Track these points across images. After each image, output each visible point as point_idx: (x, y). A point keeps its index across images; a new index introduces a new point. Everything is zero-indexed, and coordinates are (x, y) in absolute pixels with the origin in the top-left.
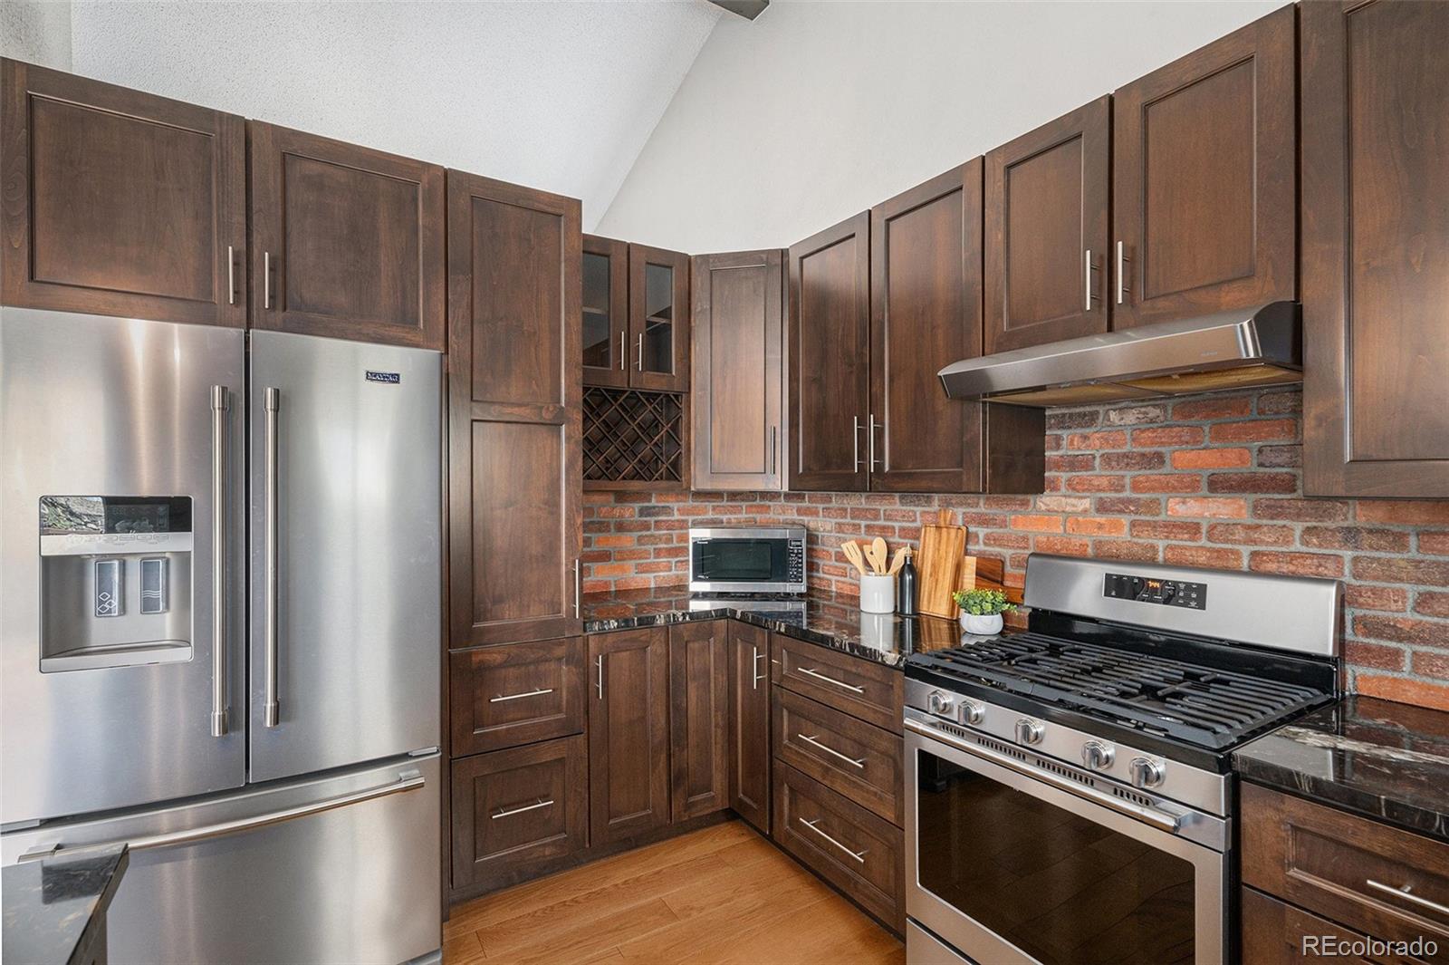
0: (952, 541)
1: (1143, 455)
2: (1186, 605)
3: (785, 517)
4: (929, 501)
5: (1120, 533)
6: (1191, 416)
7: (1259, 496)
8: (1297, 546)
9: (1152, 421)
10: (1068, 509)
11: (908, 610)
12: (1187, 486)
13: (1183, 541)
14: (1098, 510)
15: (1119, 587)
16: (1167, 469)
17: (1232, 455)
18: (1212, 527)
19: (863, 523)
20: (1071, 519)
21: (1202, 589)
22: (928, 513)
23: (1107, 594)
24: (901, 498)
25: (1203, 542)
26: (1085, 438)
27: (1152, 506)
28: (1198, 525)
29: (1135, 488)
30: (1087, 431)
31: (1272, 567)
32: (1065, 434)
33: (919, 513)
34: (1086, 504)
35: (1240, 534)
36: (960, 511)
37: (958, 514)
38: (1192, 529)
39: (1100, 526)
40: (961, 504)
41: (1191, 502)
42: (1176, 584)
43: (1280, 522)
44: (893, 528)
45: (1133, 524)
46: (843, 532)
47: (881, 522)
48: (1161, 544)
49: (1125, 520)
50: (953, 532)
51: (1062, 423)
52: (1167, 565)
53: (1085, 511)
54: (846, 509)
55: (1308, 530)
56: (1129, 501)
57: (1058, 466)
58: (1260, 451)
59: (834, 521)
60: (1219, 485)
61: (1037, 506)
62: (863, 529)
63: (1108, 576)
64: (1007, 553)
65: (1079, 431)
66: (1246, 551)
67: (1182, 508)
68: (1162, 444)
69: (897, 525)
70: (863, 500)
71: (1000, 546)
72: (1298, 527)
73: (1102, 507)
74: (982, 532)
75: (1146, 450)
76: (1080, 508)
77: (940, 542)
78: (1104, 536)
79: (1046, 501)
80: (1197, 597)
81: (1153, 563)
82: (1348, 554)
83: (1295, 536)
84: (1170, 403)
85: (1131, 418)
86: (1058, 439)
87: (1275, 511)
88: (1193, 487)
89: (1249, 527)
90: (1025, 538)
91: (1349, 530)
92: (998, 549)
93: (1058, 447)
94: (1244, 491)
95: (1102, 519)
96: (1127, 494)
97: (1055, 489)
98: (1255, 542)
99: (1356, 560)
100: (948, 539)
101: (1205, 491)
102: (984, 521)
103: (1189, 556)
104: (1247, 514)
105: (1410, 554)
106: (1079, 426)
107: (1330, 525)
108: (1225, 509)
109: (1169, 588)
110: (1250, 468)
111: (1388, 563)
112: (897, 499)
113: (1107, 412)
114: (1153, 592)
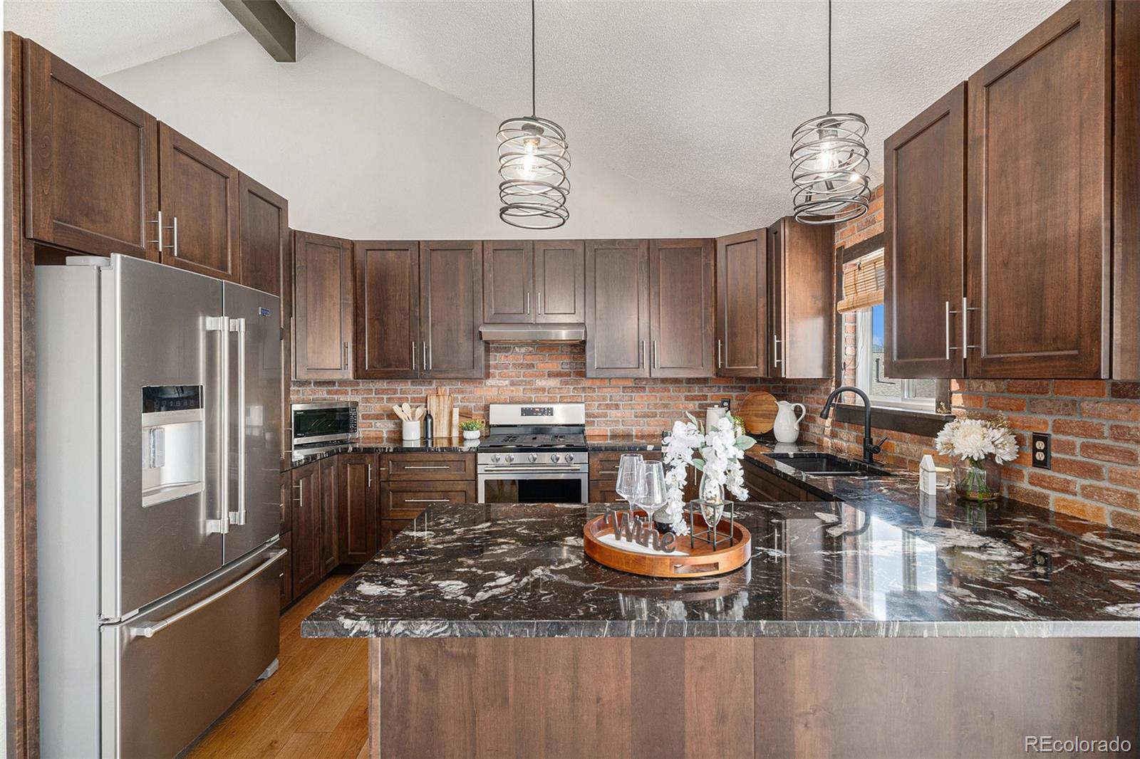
0: (445, 402)
1: (527, 364)
2: (547, 415)
3: (315, 397)
4: (430, 383)
5: (519, 392)
6: (542, 351)
7: (562, 378)
8: (572, 394)
9: (530, 352)
10: (500, 385)
11: (430, 436)
12: (541, 375)
13: (541, 394)
14: (511, 385)
15: (525, 412)
16: (535, 369)
17: (555, 364)
18: (549, 389)
19: (385, 397)
20: (501, 389)
21: (552, 409)
22: (430, 389)
23: (522, 415)
24: (412, 383)
25: (546, 394)
26: (507, 357)
27: (530, 383)
28: (545, 389)
29: (525, 376)
30: (507, 354)
31: (565, 400)
32: (498, 354)
33: (424, 390)
34: (507, 382)
35: (557, 391)
36: (448, 388)
37: (446, 389)
38: (543, 390)
39: (512, 391)
40: (449, 385)
41: (543, 381)
42: (543, 408)
43: (568, 386)
44: (407, 398)
45: (524, 389)
46: (369, 403)
47: (399, 395)
48: (533, 396)
49: (521, 388)
50: (446, 398)
51: (497, 350)
52: (535, 403)
53: (507, 385)
54: (372, 390)
55: (574, 388)
56: (523, 381)
57: (496, 368)
58: (562, 364)
59: (360, 397)
60: (551, 375)
61: (486, 384)
62: (385, 400)
63: (522, 409)
64: (472, 405)
65: (504, 354)
66: (558, 396)
67: (540, 383)
68: (534, 361)
69: (409, 396)
70: (385, 384)
71: (469, 402)
72: (572, 387)
73: (513, 384)
74: (460, 397)
75: (528, 362)
76: (504, 384)
77: (439, 403)
78: (514, 394)
79: (490, 382)
80: (550, 412)
81: (531, 403)
82: (583, 395)
83: (569, 390)
84: (536, 346)
85: (523, 350)
86: (496, 356)
87: (566, 383)
88: (543, 376)
89: (559, 388)
90: (481, 398)
91: (583, 388)
92: (467, 404)
93: (495, 360)
94: (558, 377)
95: (512, 388)
96: (522, 378)
97: (494, 377)
98: (561, 393)
99: (585, 396)
100: (444, 400)
101: (546, 377)
102: (461, 392)
103: (543, 399)
104: (559, 384)
105: (596, 394)
106: (504, 352)
107: (580, 386)
108: (553, 382)
109: (542, 410)
110: (560, 369)
111: (592, 397)
112: (409, 383)
113: (514, 347)
114: (537, 412)
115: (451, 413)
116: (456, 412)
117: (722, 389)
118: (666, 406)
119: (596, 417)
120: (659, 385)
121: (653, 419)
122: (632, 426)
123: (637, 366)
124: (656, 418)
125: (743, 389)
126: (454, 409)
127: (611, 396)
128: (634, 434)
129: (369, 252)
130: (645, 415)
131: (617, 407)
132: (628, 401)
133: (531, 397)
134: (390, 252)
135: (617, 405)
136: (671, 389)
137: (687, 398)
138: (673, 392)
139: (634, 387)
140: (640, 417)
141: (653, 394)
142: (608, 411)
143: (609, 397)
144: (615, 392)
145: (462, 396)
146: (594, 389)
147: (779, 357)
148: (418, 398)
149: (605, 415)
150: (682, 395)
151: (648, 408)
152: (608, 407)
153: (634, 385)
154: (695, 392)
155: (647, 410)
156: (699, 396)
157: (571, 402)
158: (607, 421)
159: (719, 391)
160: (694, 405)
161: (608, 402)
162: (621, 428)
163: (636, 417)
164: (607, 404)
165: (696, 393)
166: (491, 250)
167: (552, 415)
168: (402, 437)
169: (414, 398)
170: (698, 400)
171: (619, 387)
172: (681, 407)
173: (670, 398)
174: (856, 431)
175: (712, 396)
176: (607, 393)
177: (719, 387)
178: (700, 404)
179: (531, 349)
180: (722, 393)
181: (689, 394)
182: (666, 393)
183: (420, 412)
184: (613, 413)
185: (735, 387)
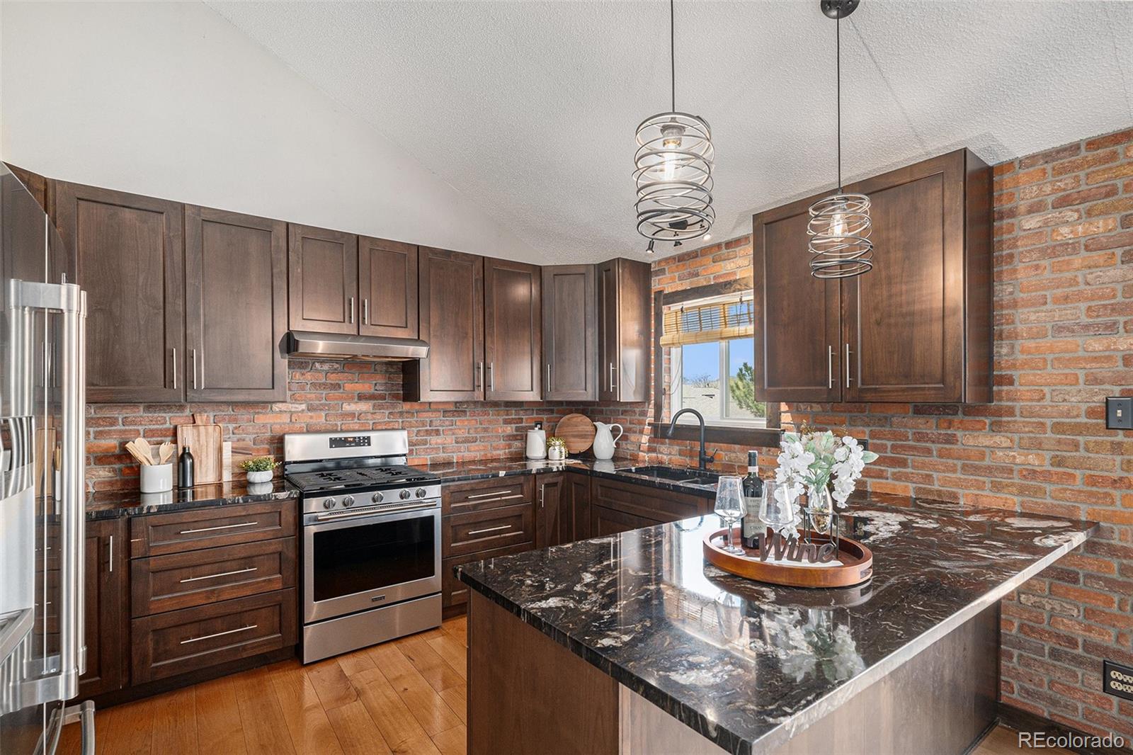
0: (209, 435)
1: (331, 384)
2: (364, 445)
5: (320, 419)
6: (351, 369)
7: (376, 401)
8: (387, 419)
9: (335, 369)
10: (293, 410)
11: (189, 486)
12: (350, 399)
13: (349, 420)
14: (309, 410)
15: (335, 443)
16: (341, 391)
17: (367, 386)
18: (360, 414)
20: (294, 415)
21: (369, 438)
22: (181, 417)
23: (331, 447)
24: (147, 408)
25: (356, 420)
26: (303, 374)
27: (334, 407)
28: (355, 414)
29: (328, 398)
30: (304, 371)
31: (380, 427)
32: (291, 371)
33: (168, 419)
34: (304, 407)
35: (370, 416)
36: (211, 415)
37: (209, 417)
38: (352, 415)
39: (311, 417)
41: (352, 405)
42: (359, 438)
43: (382, 411)
44: (138, 431)
45: (326, 415)
47: (120, 427)
48: (339, 423)
49: (323, 414)
50: (210, 429)
52: (342, 431)
53: (303, 410)
55: (390, 413)
56: (326, 405)
58: (376, 384)
60: (362, 397)
61: (273, 409)
63: (331, 439)
64: (251, 437)
65: (300, 370)
66: (371, 422)
67: (348, 407)
68: (341, 380)
69: (141, 428)
71: (246, 434)
72: (387, 412)
73: (311, 408)
75: (333, 382)
76: (300, 409)
77: (198, 434)
78: (313, 422)
80: (367, 441)
82: (400, 420)
83: (384, 415)
84: (343, 362)
85: (326, 367)
87: (381, 407)
88: (353, 398)
89: (372, 413)
90: (267, 427)
91: (401, 412)
92: (244, 436)
94: (370, 400)
95: (310, 414)
96: (324, 401)
98: (374, 419)
99: (402, 422)
101: (356, 400)
102: (232, 420)
103: (352, 427)
104: (371, 408)
105: (415, 419)
106: (299, 368)
107: (396, 410)
108: (364, 406)
109: (357, 440)
110: (372, 391)
111: (411, 422)
112: (142, 409)
113: (314, 363)
114: (350, 442)
115: (220, 450)
116: (227, 447)
117: (535, 412)
118: (486, 430)
119: (416, 445)
120: (479, 409)
121: (473, 444)
122: (453, 452)
123: (472, 389)
124: (477, 443)
125: (552, 411)
126: (224, 444)
127: (431, 421)
128: (455, 461)
129: (80, 202)
130: (466, 441)
131: (437, 432)
132: (450, 426)
133: (336, 425)
134: (127, 210)
135: (438, 430)
136: (491, 412)
137: (506, 422)
138: (492, 415)
139: (455, 411)
140: (461, 443)
141: (474, 418)
142: (428, 438)
143: (429, 422)
144: (436, 417)
145: (234, 425)
146: (413, 413)
147: (615, 383)
148: (157, 430)
149: (425, 443)
150: (501, 419)
151: (468, 433)
152: (428, 433)
153: (454, 409)
154: (512, 415)
155: (467, 435)
156: (515, 419)
157: (386, 430)
158: (428, 448)
159: (532, 414)
160: (512, 428)
161: (428, 428)
162: (441, 456)
163: (457, 442)
164: (427, 431)
165: (513, 417)
166: (299, 238)
167: (369, 445)
168: (139, 489)
169: (151, 430)
170: (514, 423)
171: (440, 412)
172: (500, 431)
173: (490, 422)
174: (678, 445)
175: (527, 419)
176: (427, 417)
177: (533, 410)
178: (516, 427)
179: (336, 366)
180: (535, 416)
181: (507, 417)
182: (486, 417)
183: (166, 449)
184: (434, 440)
185: (545, 410)
